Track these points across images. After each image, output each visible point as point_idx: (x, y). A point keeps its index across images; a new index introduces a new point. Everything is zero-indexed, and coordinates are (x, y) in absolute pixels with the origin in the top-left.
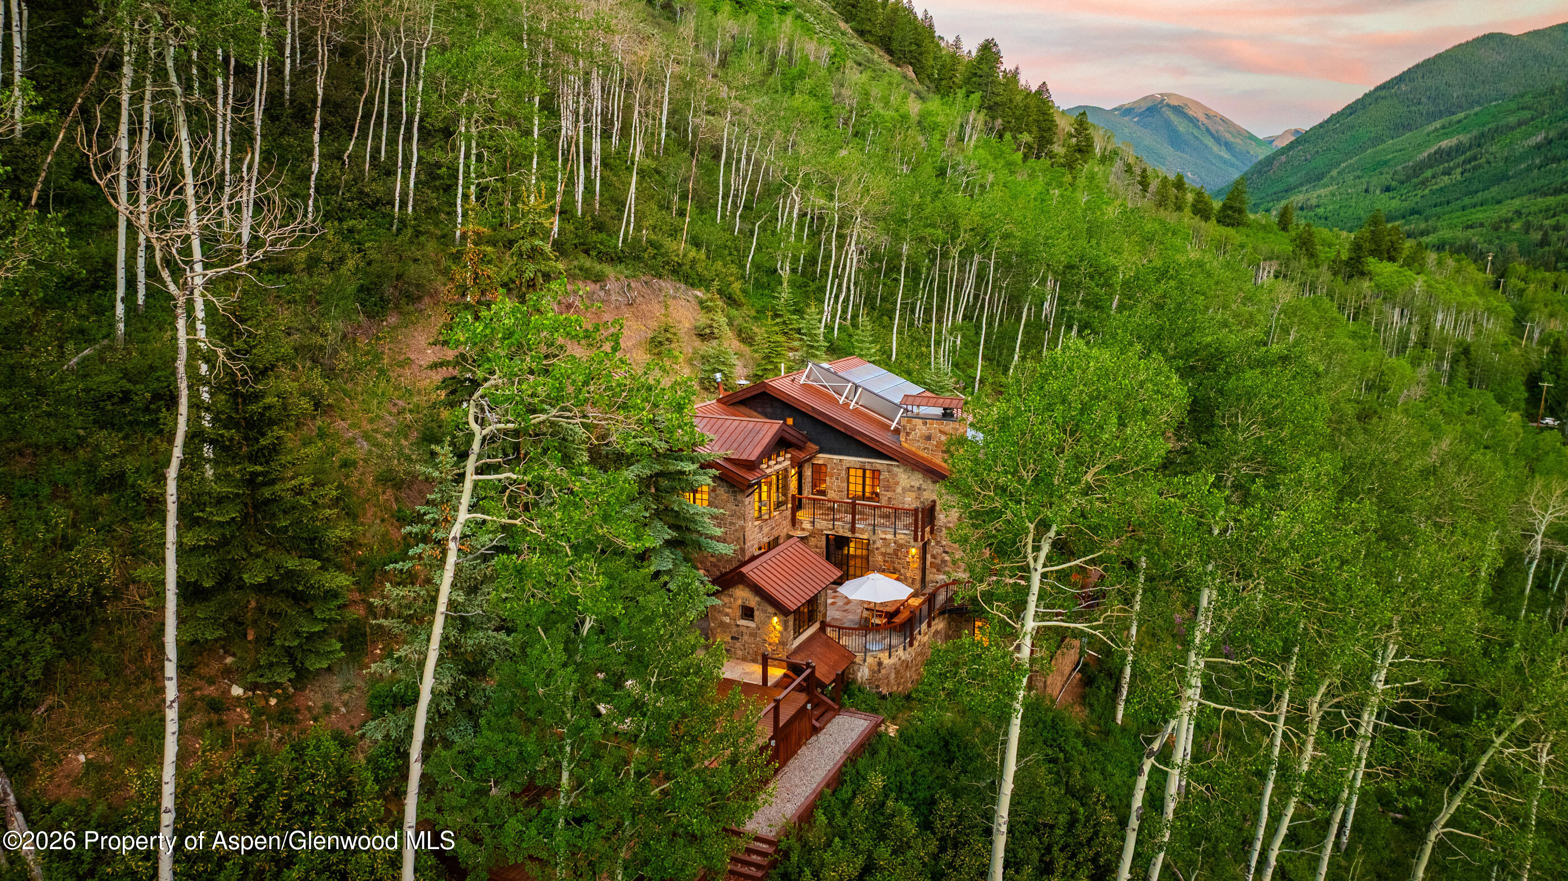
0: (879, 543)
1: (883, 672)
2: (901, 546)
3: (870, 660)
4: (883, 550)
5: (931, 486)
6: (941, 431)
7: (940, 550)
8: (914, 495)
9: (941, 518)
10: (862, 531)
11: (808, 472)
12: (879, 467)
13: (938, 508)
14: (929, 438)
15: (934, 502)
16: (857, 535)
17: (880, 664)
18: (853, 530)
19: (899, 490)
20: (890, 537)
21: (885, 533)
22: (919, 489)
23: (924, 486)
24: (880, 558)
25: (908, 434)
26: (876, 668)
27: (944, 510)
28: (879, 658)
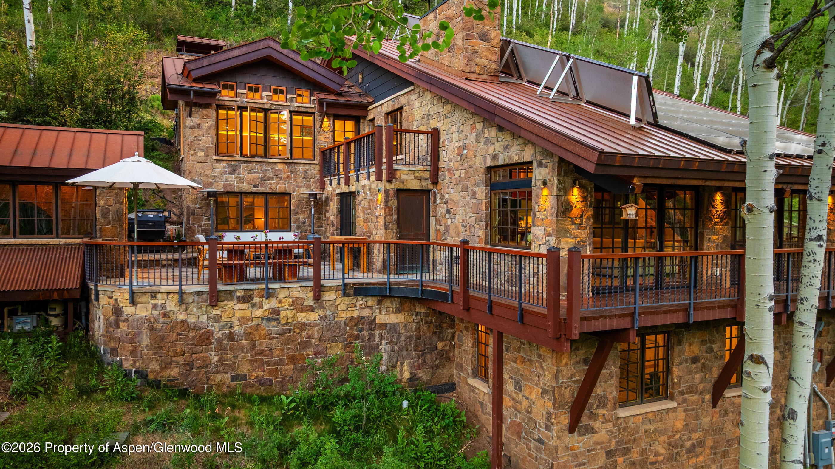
2: (373, 193)
9: (445, 156)
12: (400, 102)
15: (439, 129)
17: (118, 310)
18: (347, 180)
19: (415, 127)
20: (367, 181)
21: (364, 177)
23: (431, 110)
24: (361, 217)
26: (112, 318)
27: (446, 143)
28: (116, 300)
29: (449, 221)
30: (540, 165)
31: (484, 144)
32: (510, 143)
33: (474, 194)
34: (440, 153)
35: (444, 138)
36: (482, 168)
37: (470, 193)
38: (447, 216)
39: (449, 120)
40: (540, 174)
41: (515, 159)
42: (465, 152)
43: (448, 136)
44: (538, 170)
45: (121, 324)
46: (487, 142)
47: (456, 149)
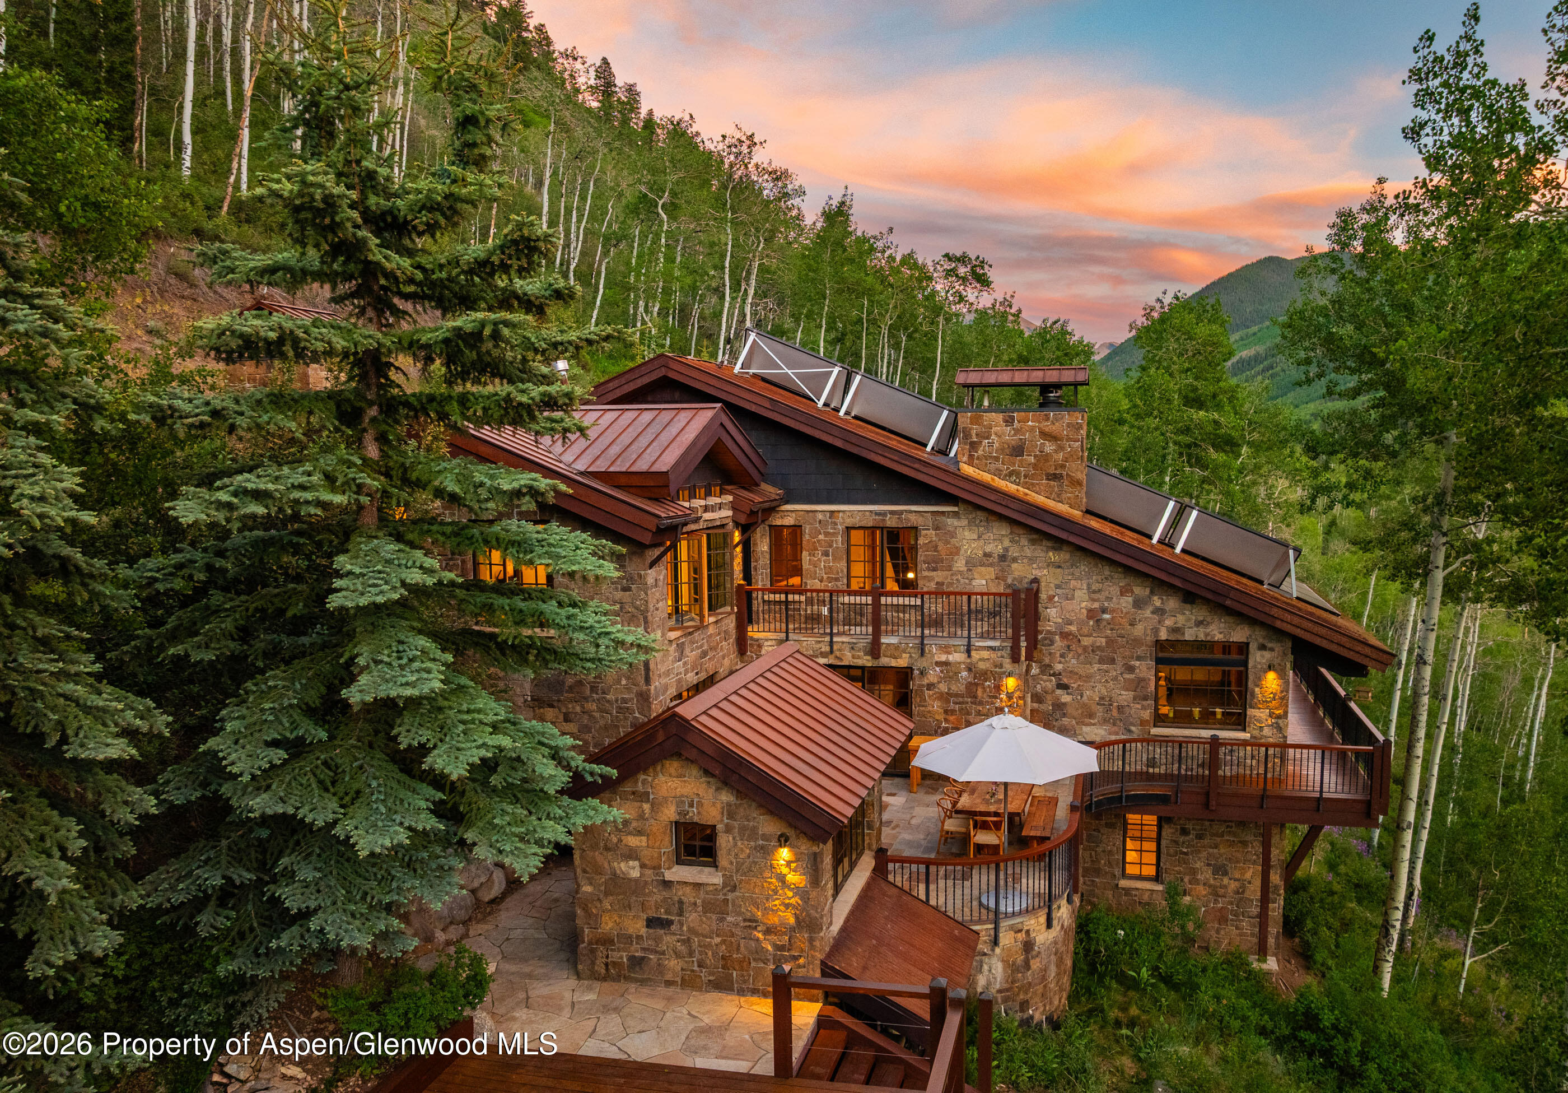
0: (933, 675)
1: (1035, 964)
2: (984, 675)
3: (1006, 939)
4: (943, 687)
5: (1028, 552)
6: (1044, 435)
7: (1050, 683)
8: (991, 572)
9: (1052, 616)
10: (896, 651)
11: (763, 546)
12: (914, 520)
13: (1043, 596)
14: (1018, 450)
15: (1036, 580)
16: (885, 661)
17: (1028, 946)
18: (875, 649)
19: (960, 564)
20: (957, 657)
21: (946, 649)
22: (1003, 558)
23: (1013, 552)
24: (936, 706)
25: (974, 446)
26: (1020, 959)
27: (1056, 599)
28: (1028, 932)
29: (1066, 698)
30: (1262, 647)
31: (1153, 613)
32: (1209, 619)
33: (1131, 669)
34: (1041, 609)
35: (1051, 593)
36: (1150, 639)
37: (1119, 667)
38: (1059, 692)
39: (1067, 571)
40: (1263, 656)
41: (1218, 637)
42: (1107, 616)
43: (1059, 591)
44: (1259, 654)
45: (1032, 962)
46: (1159, 611)
47: (1085, 611)
